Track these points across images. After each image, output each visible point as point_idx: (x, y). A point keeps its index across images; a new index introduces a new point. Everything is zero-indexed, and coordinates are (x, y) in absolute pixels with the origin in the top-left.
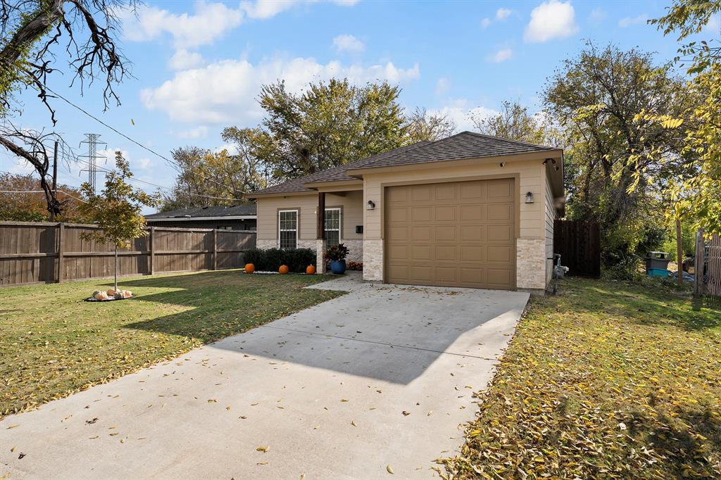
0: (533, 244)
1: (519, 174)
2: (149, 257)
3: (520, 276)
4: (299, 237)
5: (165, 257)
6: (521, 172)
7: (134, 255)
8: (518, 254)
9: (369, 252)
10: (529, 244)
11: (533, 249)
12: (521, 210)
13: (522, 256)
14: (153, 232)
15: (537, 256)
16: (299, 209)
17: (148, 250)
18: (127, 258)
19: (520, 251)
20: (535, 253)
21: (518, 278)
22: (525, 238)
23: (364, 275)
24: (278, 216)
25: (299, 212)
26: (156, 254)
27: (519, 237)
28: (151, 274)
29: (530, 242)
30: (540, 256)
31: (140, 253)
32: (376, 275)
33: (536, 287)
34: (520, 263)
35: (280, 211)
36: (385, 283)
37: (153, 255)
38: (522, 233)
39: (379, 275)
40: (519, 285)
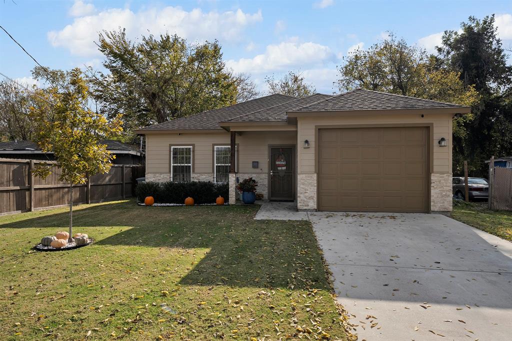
0: (443, 177)
1: (432, 124)
2: (27, 193)
3: (434, 202)
4: (193, 171)
5: (43, 191)
6: (434, 122)
7: (12, 191)
8: (432, 185)
9: (303, 185)
10: (441, 177)
11: (444, 181)
12: (434, 151)
13: (435, 187)
14: (33, 166)
15: (446, 186)
16: (193, 145)
17: (27, 185)
18: (5, 194)
19: (434, 183)
20: (445, 184)
21: (432, 204)
22: (437, 173)
23: (299, 204)
24: (170, 151)
25: (194, 148)
26: (35, 189)
27: (433, 172)
28: (30, 210)
29: (441, 176)
30: (449, 187)
31: (18, 188)
32: (310, 204)
33: (446, 210)
34: (433, 192)
35: (172, 147)
36: (319, 211)
37: (33, 190)
38: (435, 169)
39: (313, 204)
40: (432, 208)
